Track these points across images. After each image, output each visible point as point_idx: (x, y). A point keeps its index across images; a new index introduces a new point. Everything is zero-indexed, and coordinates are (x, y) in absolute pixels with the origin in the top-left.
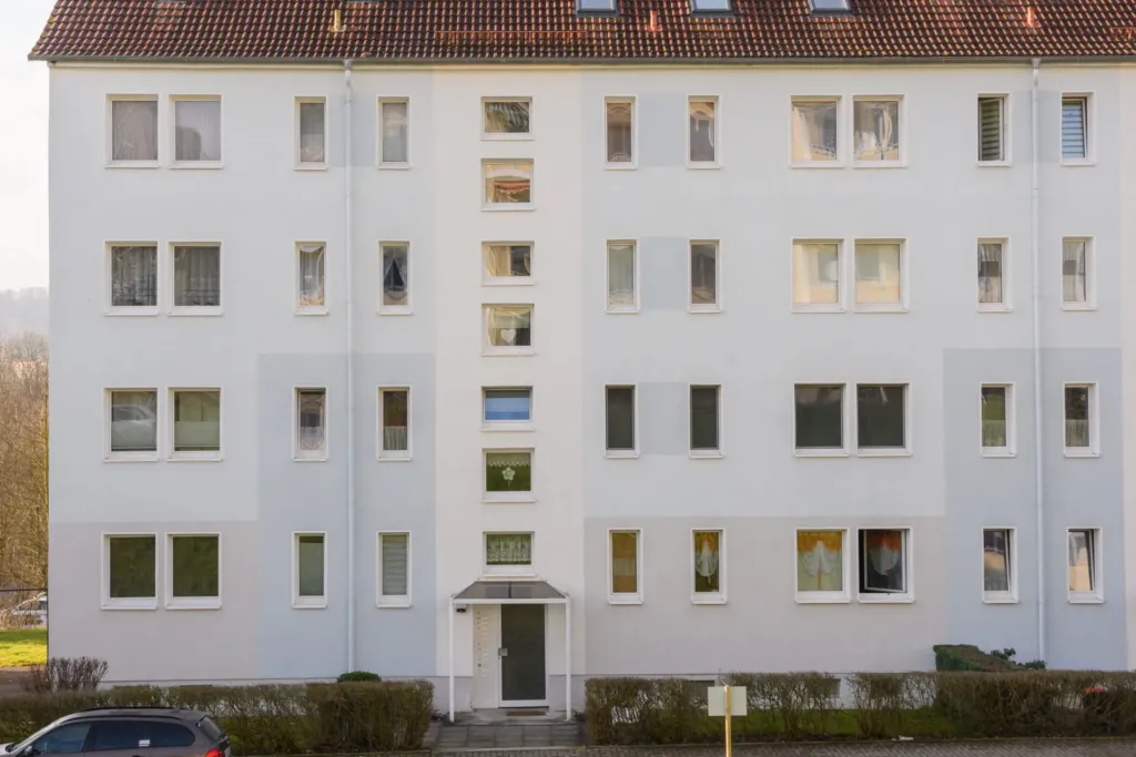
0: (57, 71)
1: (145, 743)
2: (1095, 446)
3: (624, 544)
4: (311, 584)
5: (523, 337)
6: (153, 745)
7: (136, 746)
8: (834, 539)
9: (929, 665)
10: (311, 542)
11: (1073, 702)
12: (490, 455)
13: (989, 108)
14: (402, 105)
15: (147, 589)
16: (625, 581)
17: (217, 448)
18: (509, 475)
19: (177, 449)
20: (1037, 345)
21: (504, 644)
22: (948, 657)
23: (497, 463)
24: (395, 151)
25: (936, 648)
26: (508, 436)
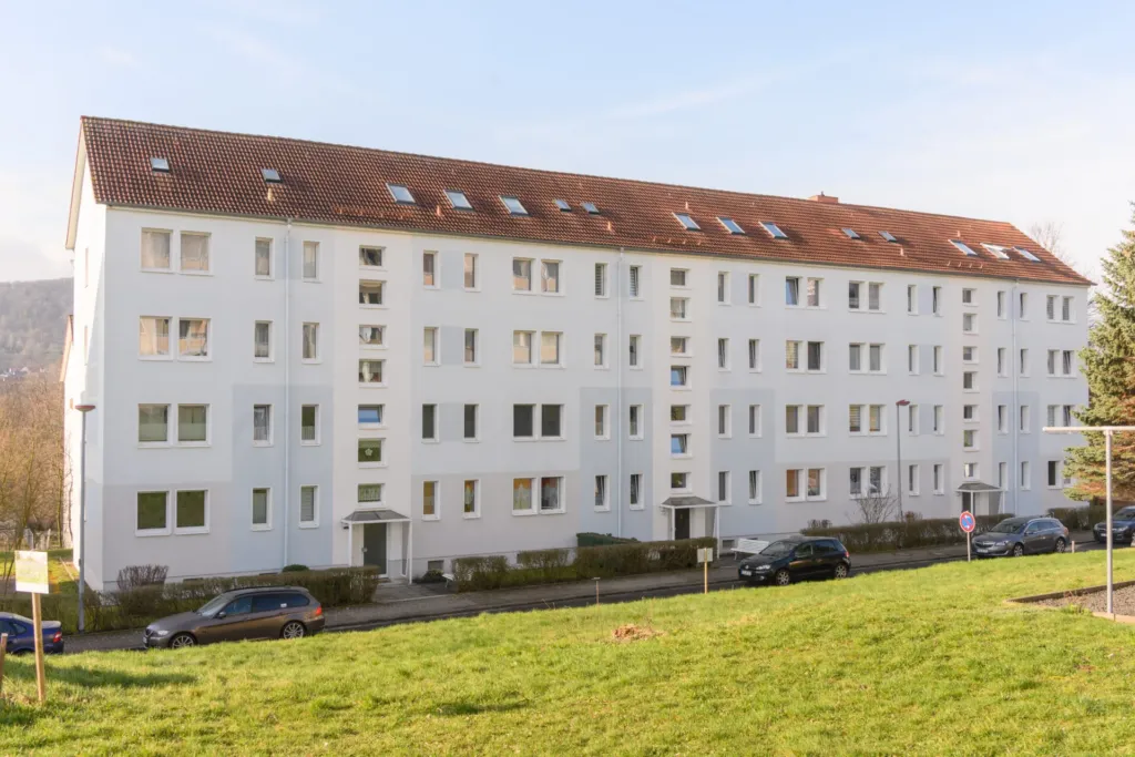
0: (110, 212)
1: (284, 605)
2: (641, 434)
3: (429, 488)
4: (260, 517)
5: (377, 377)
6: (288, 606)
7: (280, 608)
8: (528, 482)
9: (573, 543)
10: (260, 493)
11: (657, 556)
12: (361, 442)
13: (599, 268)
14: (315, 245)
15: (161, 523)
16: (429, 508)
17: (204, 440)
18: (369, 452)
19: (180, 440)
20: (620, 386)
21: (366, 545)
22: (584, 539)
23: (364, 446)
24: (311, 271)
25: (579, 535)
26: (370, 431)
